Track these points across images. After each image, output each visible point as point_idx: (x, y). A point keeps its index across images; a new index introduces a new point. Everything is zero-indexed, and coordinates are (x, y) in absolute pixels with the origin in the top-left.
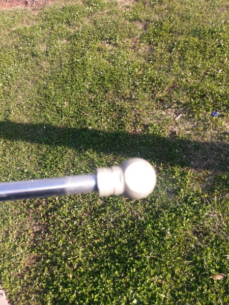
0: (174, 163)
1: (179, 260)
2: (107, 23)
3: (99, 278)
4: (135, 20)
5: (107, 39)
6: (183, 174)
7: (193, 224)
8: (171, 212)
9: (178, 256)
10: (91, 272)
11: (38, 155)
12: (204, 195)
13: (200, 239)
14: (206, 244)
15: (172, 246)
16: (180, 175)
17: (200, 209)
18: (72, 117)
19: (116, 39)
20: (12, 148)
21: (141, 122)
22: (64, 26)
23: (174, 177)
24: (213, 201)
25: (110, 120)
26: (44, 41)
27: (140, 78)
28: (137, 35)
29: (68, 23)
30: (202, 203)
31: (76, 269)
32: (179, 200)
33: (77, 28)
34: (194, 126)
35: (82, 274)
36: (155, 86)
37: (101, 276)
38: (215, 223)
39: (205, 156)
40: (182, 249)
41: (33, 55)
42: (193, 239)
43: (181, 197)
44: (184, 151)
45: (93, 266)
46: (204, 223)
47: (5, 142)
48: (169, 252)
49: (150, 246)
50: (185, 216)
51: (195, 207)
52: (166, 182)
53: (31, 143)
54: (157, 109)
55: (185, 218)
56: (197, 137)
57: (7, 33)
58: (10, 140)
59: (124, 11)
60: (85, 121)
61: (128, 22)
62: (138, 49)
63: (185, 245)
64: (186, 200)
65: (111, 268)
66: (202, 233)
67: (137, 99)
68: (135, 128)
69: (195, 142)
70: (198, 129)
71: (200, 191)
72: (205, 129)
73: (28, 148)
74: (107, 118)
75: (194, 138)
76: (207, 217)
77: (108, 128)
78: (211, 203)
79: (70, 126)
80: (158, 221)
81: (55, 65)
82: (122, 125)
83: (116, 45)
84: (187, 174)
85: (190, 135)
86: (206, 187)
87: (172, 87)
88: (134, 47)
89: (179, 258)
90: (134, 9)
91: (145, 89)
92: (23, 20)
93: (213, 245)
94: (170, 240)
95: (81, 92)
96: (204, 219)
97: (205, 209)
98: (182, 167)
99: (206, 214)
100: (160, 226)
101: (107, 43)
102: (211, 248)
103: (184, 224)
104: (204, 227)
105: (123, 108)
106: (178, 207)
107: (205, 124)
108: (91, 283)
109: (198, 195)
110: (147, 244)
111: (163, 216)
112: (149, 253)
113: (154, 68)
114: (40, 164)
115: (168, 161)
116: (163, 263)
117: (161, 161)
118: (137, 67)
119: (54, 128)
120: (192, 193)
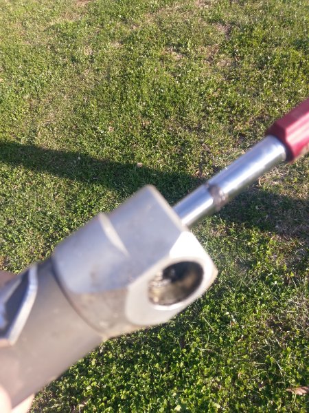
0: (251, 224)
1: (245, 360)
2: (177, 23)
3: (133, 369)
4: (216, 21)
5: (174, 45)
6: (263, 241)
7: (270, 312)
8: (240, 291)
9: (245, 354)
10: (123, 360)
11: (67, 194)
12: (290, 273)
13: (278, 334)
14: (285, 342)
15: (237, 339)
16: (258, 242)
17: (282, 291)
18: (116, 148)
19: (186, 47)
20: (34, 181)
21: (211, 162)
22: (118, 24)
23: (249, 244)
24: (302, 283)
25: (168, 156)
26: (89, 43)
27: (215, 101)
28: (216, 42)
29: (124, 20)
30: (286, 284)
31: (103, 353)
32: (253, 277)
33: (135, 27)
34: (285, 176)
35: (110, 361)
36: (235, 114)
37: (135, 367)
38: (302, 315)
39: (296, 220)
40: (250, 344)
41: (74, 60)
42: (267, 333)
43: (256, 273)
44: (267, 208)
45: (126, 352)
46: (285, 313)
47: (26, 173)
48: (232, 346)
49: (206, 335)
50: (260, 300)
51: (275, 288)
52: (237, 250)
53: (60, 177)
54: (234, 146)
55: (259, 303)
56: (287, 191)
57: (43, 28)
58: (32, 170)
59: (201, 9)
60: (133, 155)
61: (205, 24)
62: (216, 62)
63: (256, 341)
64: (263, 278)
65: (150, 358)
66: (281, 326)
67: (208, 131)
68: (201, 171)
69: (284, 198)
70: (290, 181)
71: (285, 268)
72: (301, 181)
73: (55, 184)
74: (164, 153)
75: (284, 192)
76: (291, 304)
77: (164, 167)
78: (298, 286)
79: (113, 159)
80: (221, 302)
81: (102, 76)
82: (184, 164)
83: (186, 54)
84: (268, 241)
85: (278, 187)
86: (293, 263)
87: (258, 118)
88: (210, 59)
89: (245, 357)
90: (215, 6)
91: (220, 118)
92: (65, 13)
93: (295, 345)
94: (235, 330)
95: (132, 115)
96: (287, 307)
97: (289, 294)
98: (262, 230)
99: (290, 300)
100: (223, 310)
101: (174, 50)
102: (293, 348)
103: (257, 311)
104: (285, 319)
105: (186, 141)
106: (251, 286)
107: (300, 173)
108: (120, 375)
109: (281, 272)
110: (203, 332)
111: (228, 296)
112: (204, 345)
113: (237, 90)
114: (68, 206)
115: (243, 221)
116: (222, 361)
117: (233, 219)
118: (213, 86)
119: (92, 160)
120: (272, 269)
